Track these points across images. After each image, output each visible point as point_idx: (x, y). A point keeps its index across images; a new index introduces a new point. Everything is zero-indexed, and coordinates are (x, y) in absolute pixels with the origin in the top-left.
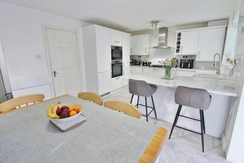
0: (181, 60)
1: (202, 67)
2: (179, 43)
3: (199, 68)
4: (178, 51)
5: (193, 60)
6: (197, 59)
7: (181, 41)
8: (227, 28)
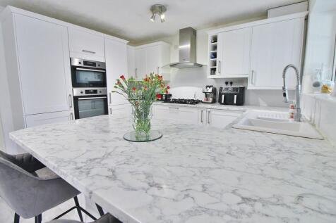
0: (221, 89)
1: (262, 102)
2: (215, 55)
3: (257, 105)
4: (213, 70)
5: (243, 89)
6: (250, 87)
7: (218, 51)
8: (307, 19)
